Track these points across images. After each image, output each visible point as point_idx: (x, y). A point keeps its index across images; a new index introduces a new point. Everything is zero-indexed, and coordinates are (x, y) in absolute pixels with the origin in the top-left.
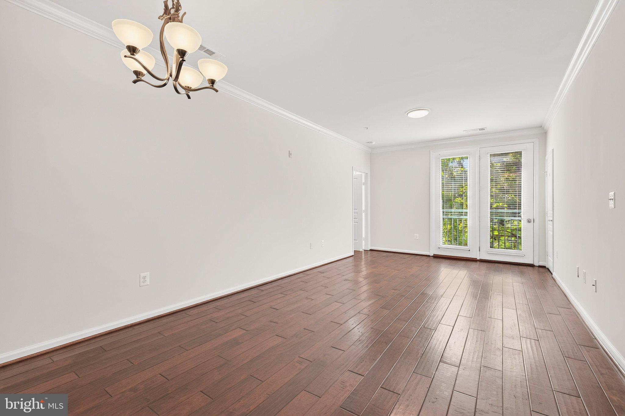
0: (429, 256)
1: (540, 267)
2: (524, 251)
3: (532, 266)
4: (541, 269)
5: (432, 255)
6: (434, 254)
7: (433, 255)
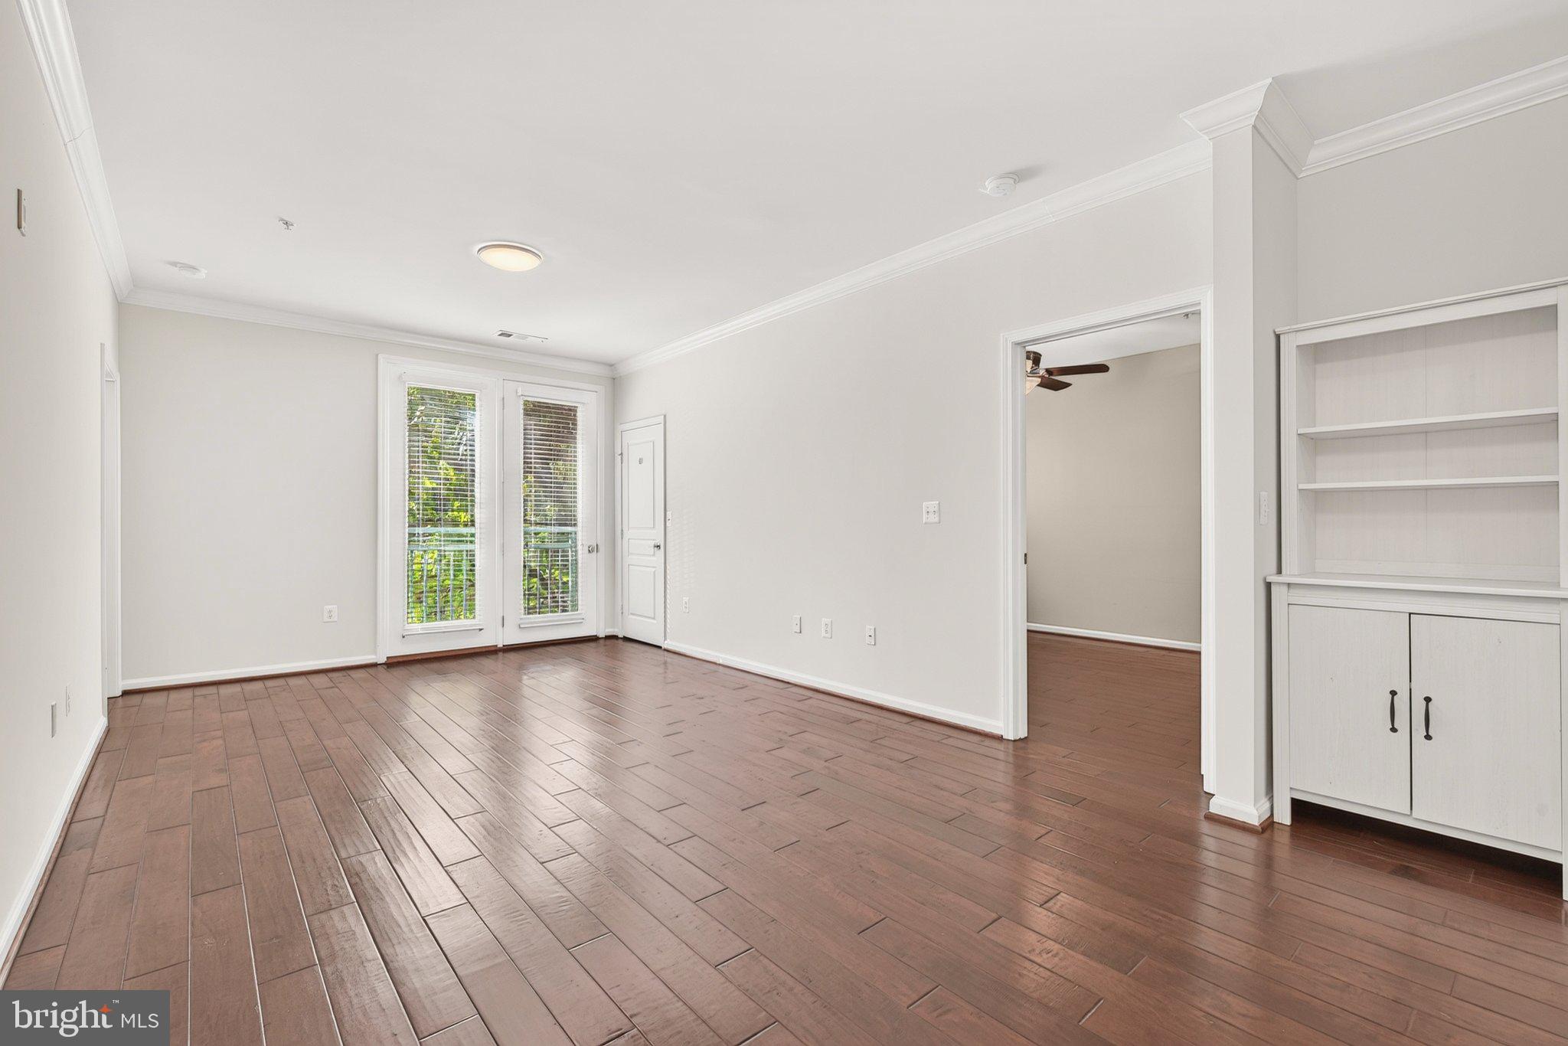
0: (375, 665)
1: (608, 638)
2: (583, 612)
3: (594, 639)
4: (608, 642)
5: (383, 660)
6: (387, 658)
7: (386, 660)
